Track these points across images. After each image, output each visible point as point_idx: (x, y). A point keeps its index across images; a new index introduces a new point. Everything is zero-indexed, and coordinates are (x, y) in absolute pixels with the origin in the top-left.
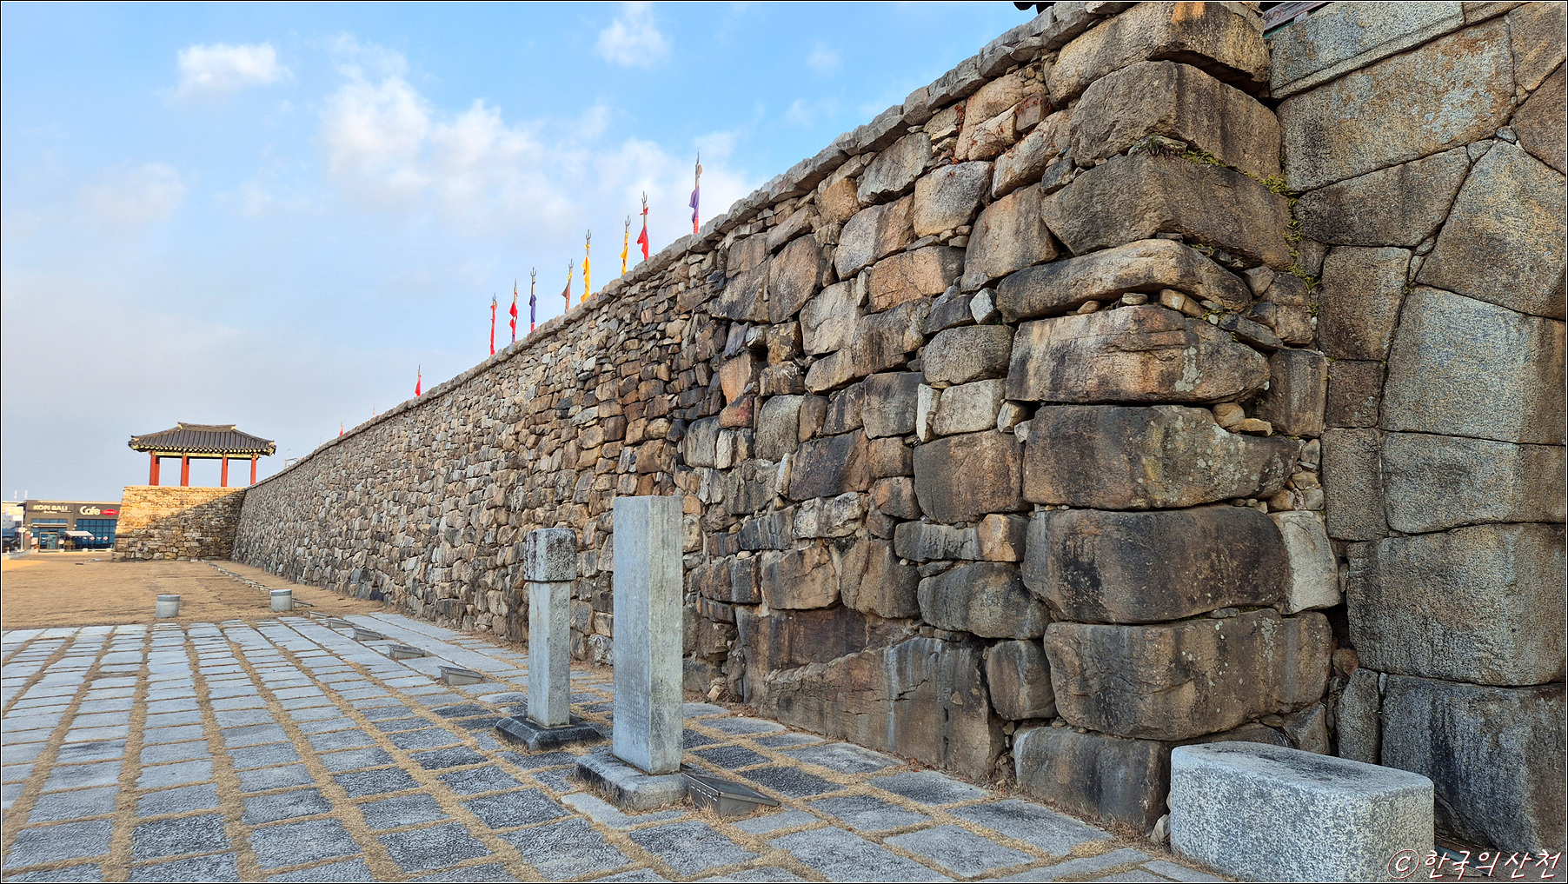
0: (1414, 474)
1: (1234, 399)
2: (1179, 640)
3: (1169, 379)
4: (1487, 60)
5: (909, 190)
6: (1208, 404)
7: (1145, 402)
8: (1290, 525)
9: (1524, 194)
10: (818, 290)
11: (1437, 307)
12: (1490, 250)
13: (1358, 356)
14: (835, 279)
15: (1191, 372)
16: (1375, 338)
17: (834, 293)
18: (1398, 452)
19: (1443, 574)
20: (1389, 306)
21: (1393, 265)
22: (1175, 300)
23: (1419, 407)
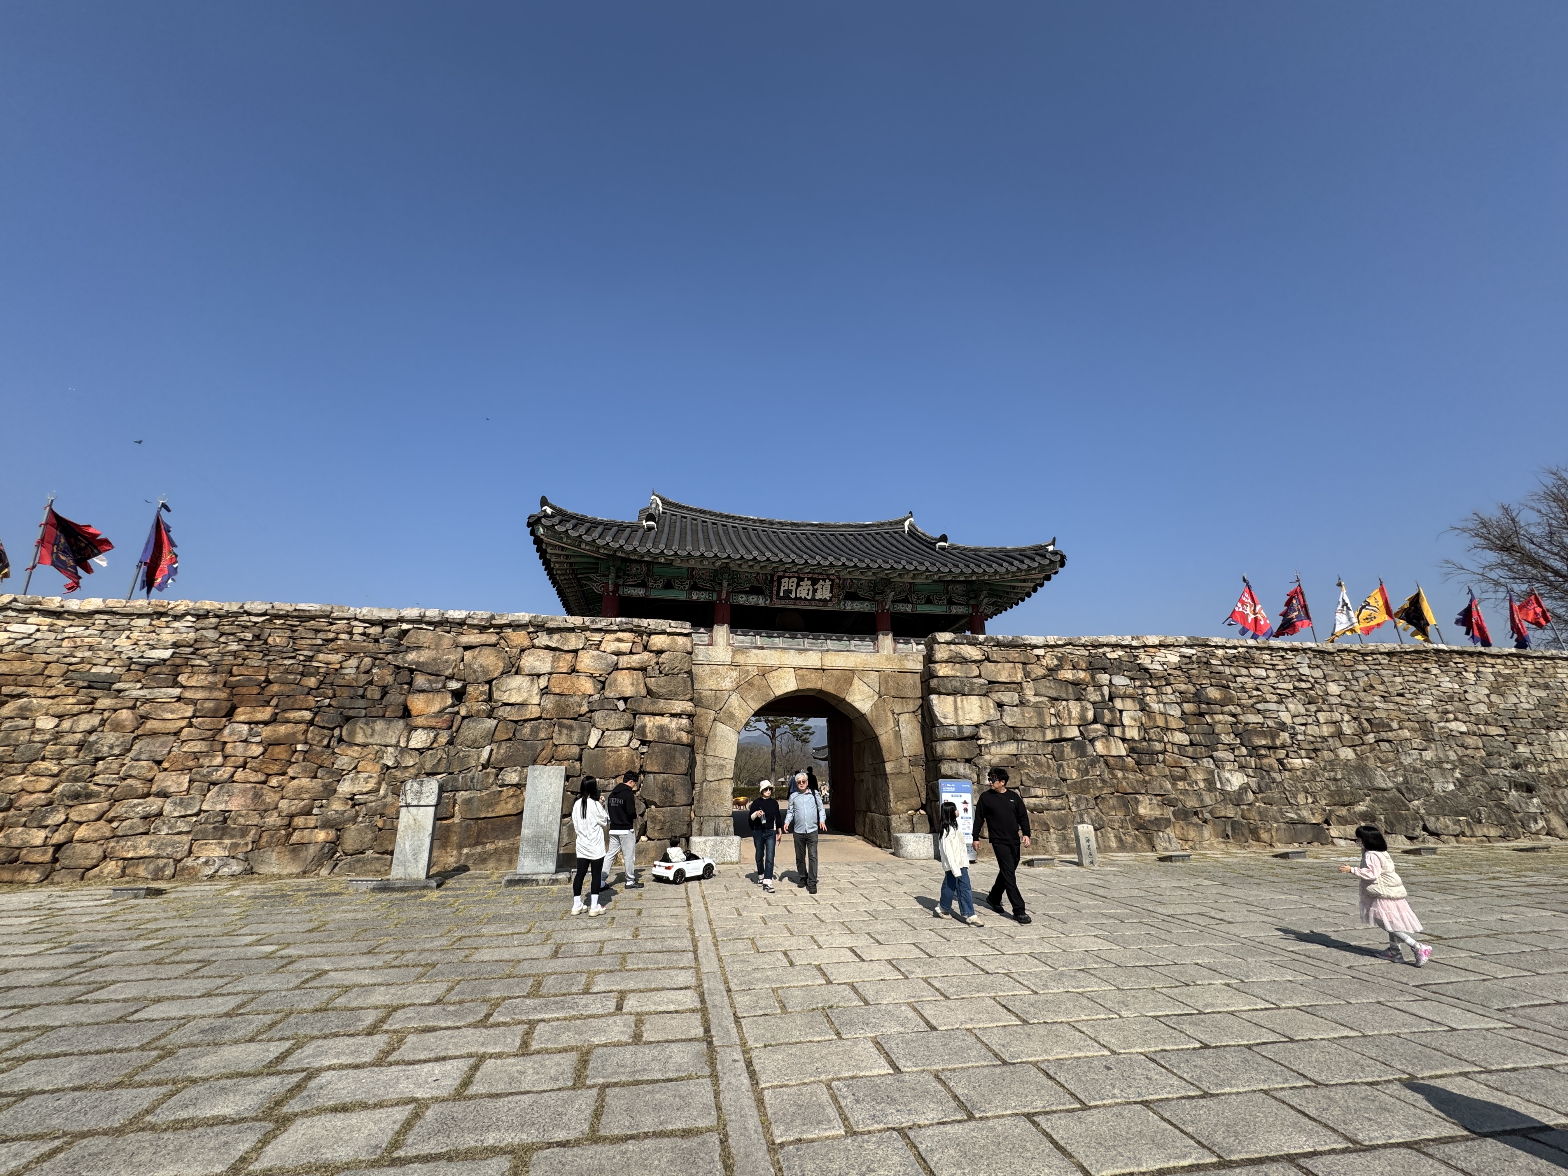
0: (713, 767)
4: (735, 674)
9: (740, 706)
10: (506, 674)
11: (721, 728)
12: (731, 716)
13: (701, 736)
14: (520, 673)
16: (706, 731)
17: (520, 679)
18: (709, 761)
19: (719, 791)
20: (710, 724)
21: (712, 714)
23: (715, 750)
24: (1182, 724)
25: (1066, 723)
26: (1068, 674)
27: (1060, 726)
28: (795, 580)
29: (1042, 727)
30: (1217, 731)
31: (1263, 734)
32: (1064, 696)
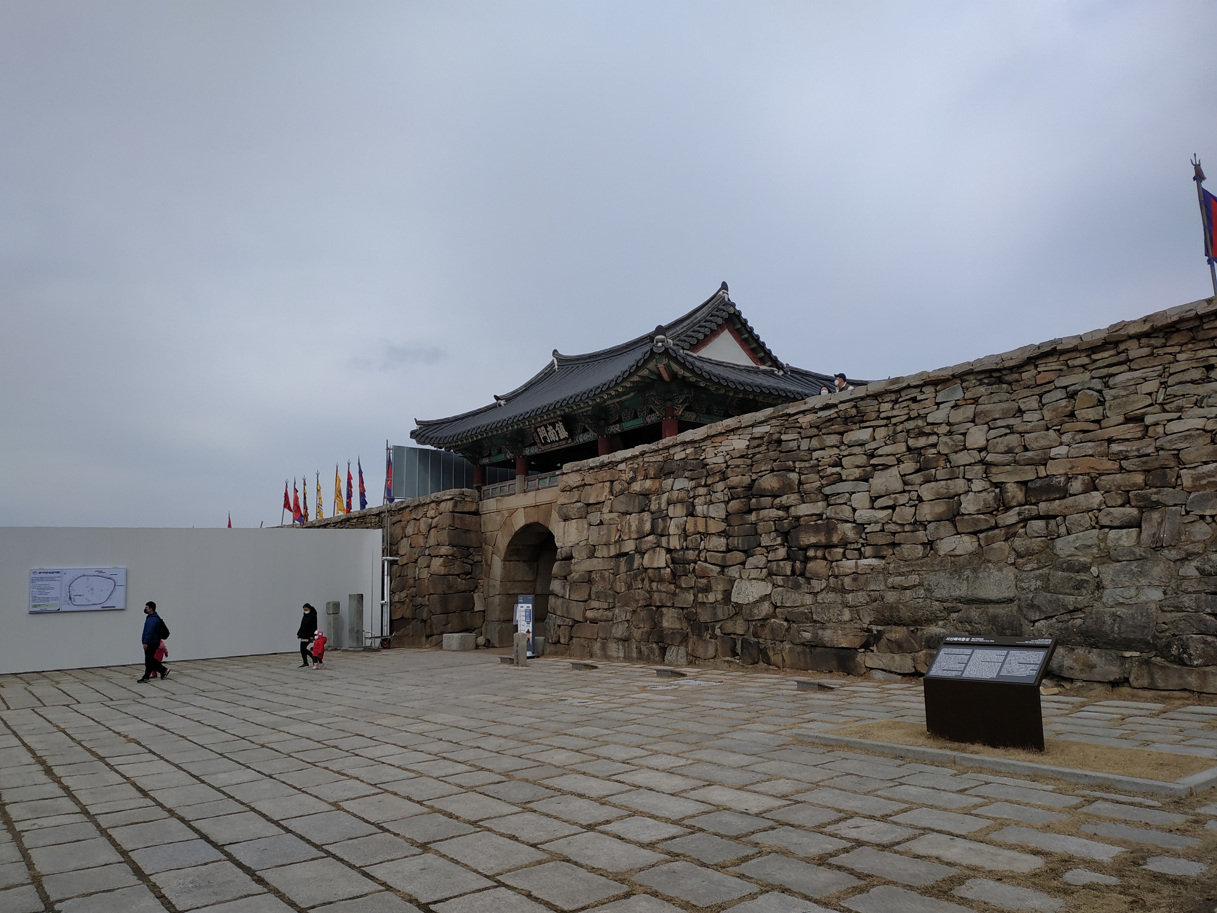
1: (463, 574)
2: (447, 617)
3: (448, 571)
5: (419, 520)
6: (458, 575)
7: (445, 575)
8: (476, 596)
10: (402, 538)
14: (406, 537)
15: (452, 570)
17: (405, 539)
20: (491, 556)
22: (450, 557)
24: (723, 526)
25: (625, 538)
26: (636, 487)
27: (620, 541)
28: (543, 428)
29: (607, 544)
30: (759, 531)
31: (817, 529)
32: (631, 510)
